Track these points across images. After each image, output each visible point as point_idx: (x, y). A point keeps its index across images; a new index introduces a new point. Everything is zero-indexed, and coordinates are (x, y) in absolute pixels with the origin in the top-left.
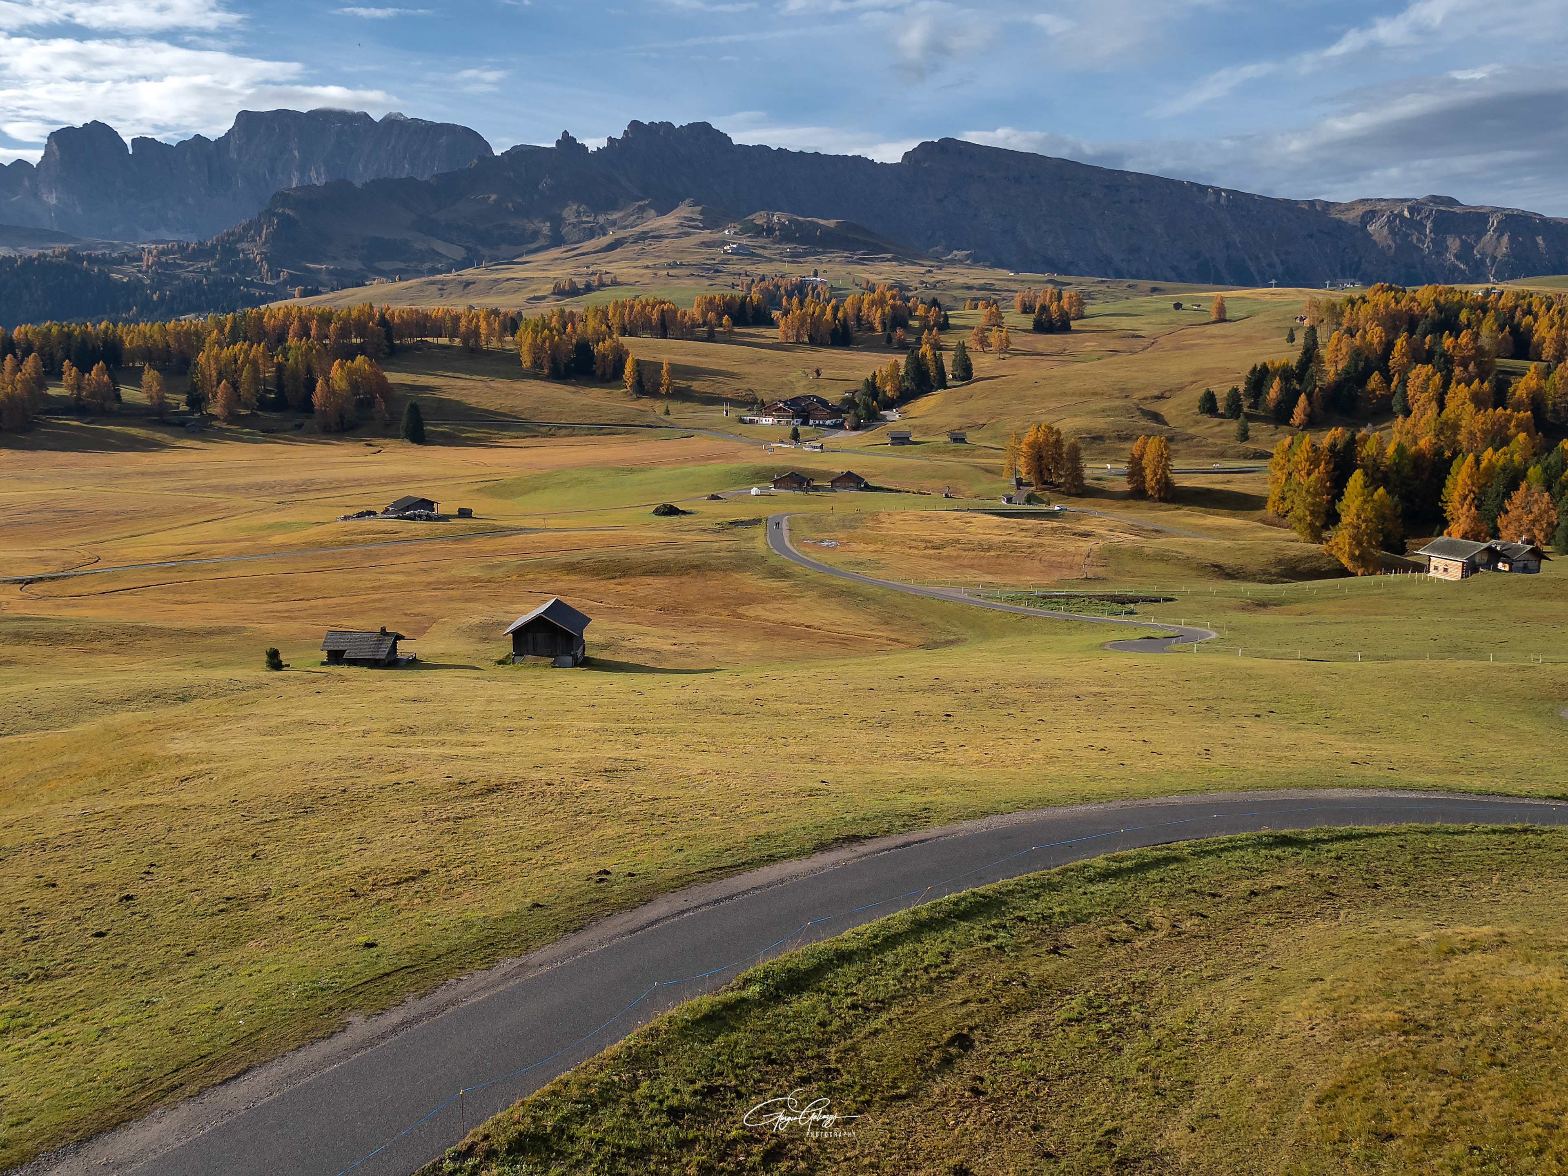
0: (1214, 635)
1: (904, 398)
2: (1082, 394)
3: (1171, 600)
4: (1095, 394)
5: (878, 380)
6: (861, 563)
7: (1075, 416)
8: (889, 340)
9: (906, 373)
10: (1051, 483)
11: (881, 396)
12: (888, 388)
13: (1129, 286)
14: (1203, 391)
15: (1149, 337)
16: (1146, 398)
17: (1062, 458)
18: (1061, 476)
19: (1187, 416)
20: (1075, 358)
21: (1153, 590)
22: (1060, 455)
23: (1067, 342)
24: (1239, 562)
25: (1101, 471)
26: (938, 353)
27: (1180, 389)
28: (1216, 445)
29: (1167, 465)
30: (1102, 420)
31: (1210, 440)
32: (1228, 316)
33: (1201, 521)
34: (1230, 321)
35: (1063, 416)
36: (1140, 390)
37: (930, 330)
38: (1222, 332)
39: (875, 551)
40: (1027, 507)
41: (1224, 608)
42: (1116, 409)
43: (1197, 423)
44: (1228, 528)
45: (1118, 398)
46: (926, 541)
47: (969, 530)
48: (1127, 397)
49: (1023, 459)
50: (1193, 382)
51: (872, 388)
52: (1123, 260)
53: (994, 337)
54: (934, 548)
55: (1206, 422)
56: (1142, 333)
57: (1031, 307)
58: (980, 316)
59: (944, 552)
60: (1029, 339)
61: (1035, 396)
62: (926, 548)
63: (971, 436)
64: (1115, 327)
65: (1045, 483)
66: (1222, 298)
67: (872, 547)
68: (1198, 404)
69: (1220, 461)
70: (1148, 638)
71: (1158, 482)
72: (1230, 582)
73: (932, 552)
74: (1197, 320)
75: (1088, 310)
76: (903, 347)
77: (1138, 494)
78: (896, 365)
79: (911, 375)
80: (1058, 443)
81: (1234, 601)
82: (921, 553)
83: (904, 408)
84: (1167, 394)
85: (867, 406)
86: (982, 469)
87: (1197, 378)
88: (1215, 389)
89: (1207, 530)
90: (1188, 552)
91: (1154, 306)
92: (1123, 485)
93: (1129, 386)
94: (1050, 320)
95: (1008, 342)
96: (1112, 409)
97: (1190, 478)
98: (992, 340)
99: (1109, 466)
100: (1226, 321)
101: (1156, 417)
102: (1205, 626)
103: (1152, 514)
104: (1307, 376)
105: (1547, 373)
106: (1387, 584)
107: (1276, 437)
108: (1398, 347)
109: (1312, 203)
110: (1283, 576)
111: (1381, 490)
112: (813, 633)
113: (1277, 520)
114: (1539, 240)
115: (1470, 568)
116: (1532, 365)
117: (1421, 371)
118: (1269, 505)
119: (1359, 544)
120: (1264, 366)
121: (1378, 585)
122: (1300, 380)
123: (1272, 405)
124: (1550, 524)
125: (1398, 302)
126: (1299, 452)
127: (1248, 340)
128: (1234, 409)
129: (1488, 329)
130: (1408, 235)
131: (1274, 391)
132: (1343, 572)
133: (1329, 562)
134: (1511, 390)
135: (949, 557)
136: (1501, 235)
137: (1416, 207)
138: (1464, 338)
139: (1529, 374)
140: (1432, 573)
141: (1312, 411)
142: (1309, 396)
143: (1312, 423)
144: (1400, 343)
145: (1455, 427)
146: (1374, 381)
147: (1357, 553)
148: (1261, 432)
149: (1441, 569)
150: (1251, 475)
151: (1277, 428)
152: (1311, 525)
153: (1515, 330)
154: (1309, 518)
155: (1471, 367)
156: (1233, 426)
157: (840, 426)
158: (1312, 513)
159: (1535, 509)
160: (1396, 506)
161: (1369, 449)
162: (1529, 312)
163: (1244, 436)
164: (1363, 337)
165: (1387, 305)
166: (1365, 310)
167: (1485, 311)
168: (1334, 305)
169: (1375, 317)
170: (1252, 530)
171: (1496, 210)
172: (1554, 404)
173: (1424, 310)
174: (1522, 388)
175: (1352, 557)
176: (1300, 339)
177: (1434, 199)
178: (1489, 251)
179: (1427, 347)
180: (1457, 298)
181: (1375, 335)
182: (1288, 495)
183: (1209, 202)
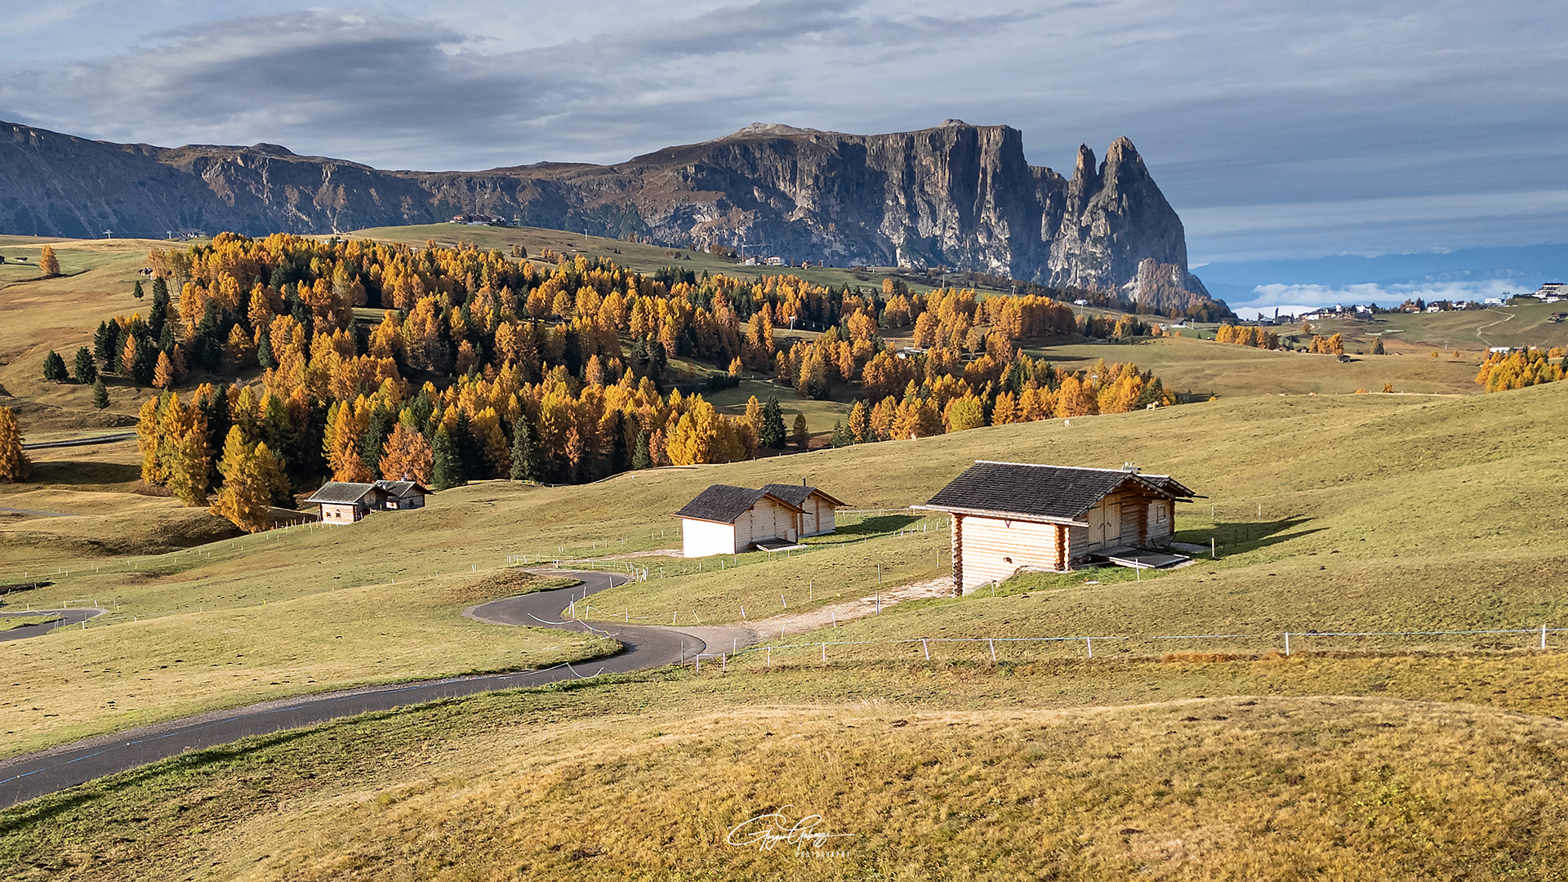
0: (104, 612)
3: (48, 584)
14: (47, 354)
19: (32, 384)
21: (24, 577)
24: (119, 536)
27: (19, 353)
28: (72, 414)
29: (17, 440)
31: (65, 409)
32: (62, 270)
33: (70, 499)
34: (66, 276)
38: (58, 289)
41: (111, 585)
43: (46, 391)
44: (102, 503)
50: (34, 345)
55: (56, 390)
66: (51, 250)
68: (43, 369)
69: (81, 432)
70: (25, 625)
71: (9, 460)
72: (113, 558)
74: (26, 275)
81: (121, 576)
84: (4, 360)
87: (36, 340)
88: (60, 351)
89: (79, 508)
90: (59, 531)
97: (48, 453)
100: (61, 276)
102: (92, 604)
103: (9, 497)
104: (163, 332)
105: (401, 320)
106: (283, 537)
107: (140, 401)
108: (254, 298)
109: (138, 148)
110: (171, 545)
111: (261, 445)
114: (373, 192)
115: (362, 510)
116: (386, 313)
117: (281, 324)
118: (145, 474)
119: (248, 500)
120: (114, 323)
121: (274, 539)
122: (157, 338)
123: (129, 366)
124: (427, 463)
125: (246, 252)
126: (167, 413)
127: (90, 296)
128: (87, 373)
129: (339, 276)
130: (246, 185)
131: (129, 350)
132: (236, 532)
133: (219, 524)
134: (371, 337)
136: (337, 186)
137: (248, 155)
138: (319, 287)
139: (385, 322)
140: (326, 521)
141: (175, 369)
142: (169, 354)
143: (177, 383)
144: (256, 293)
145: (325, 377)
146: (236, 334)
147: (247, 510)
148: (123, 397)
149: (333, 515)
151: (139, 391)
152: (194, 489)
153: (365, 278)
154: (190, 482)
155: (330, 316)
156: (89, 392)
158: (193, 476)
159: (412, 449)
160: (280, 460)
161: (243, 403)
162: (375, 261)
163: (103, 402)
164: (217, 288)
165: (236, 255)
166: (215, 260)
167: (334, 260)
168: (180, 256)
169: (225, 266)
170: (130, 502)
171: (328, 161)
172: (413, 350)
173: (275, 259)
174: (381, 334)
175: (243, 516)
176: (149, 293)
177: (265, 147)
178: (328, 202)
179: (283, 297)
180: (305, 247)
181: (228, 285)
182: (163, 460)
183: (17, 143)
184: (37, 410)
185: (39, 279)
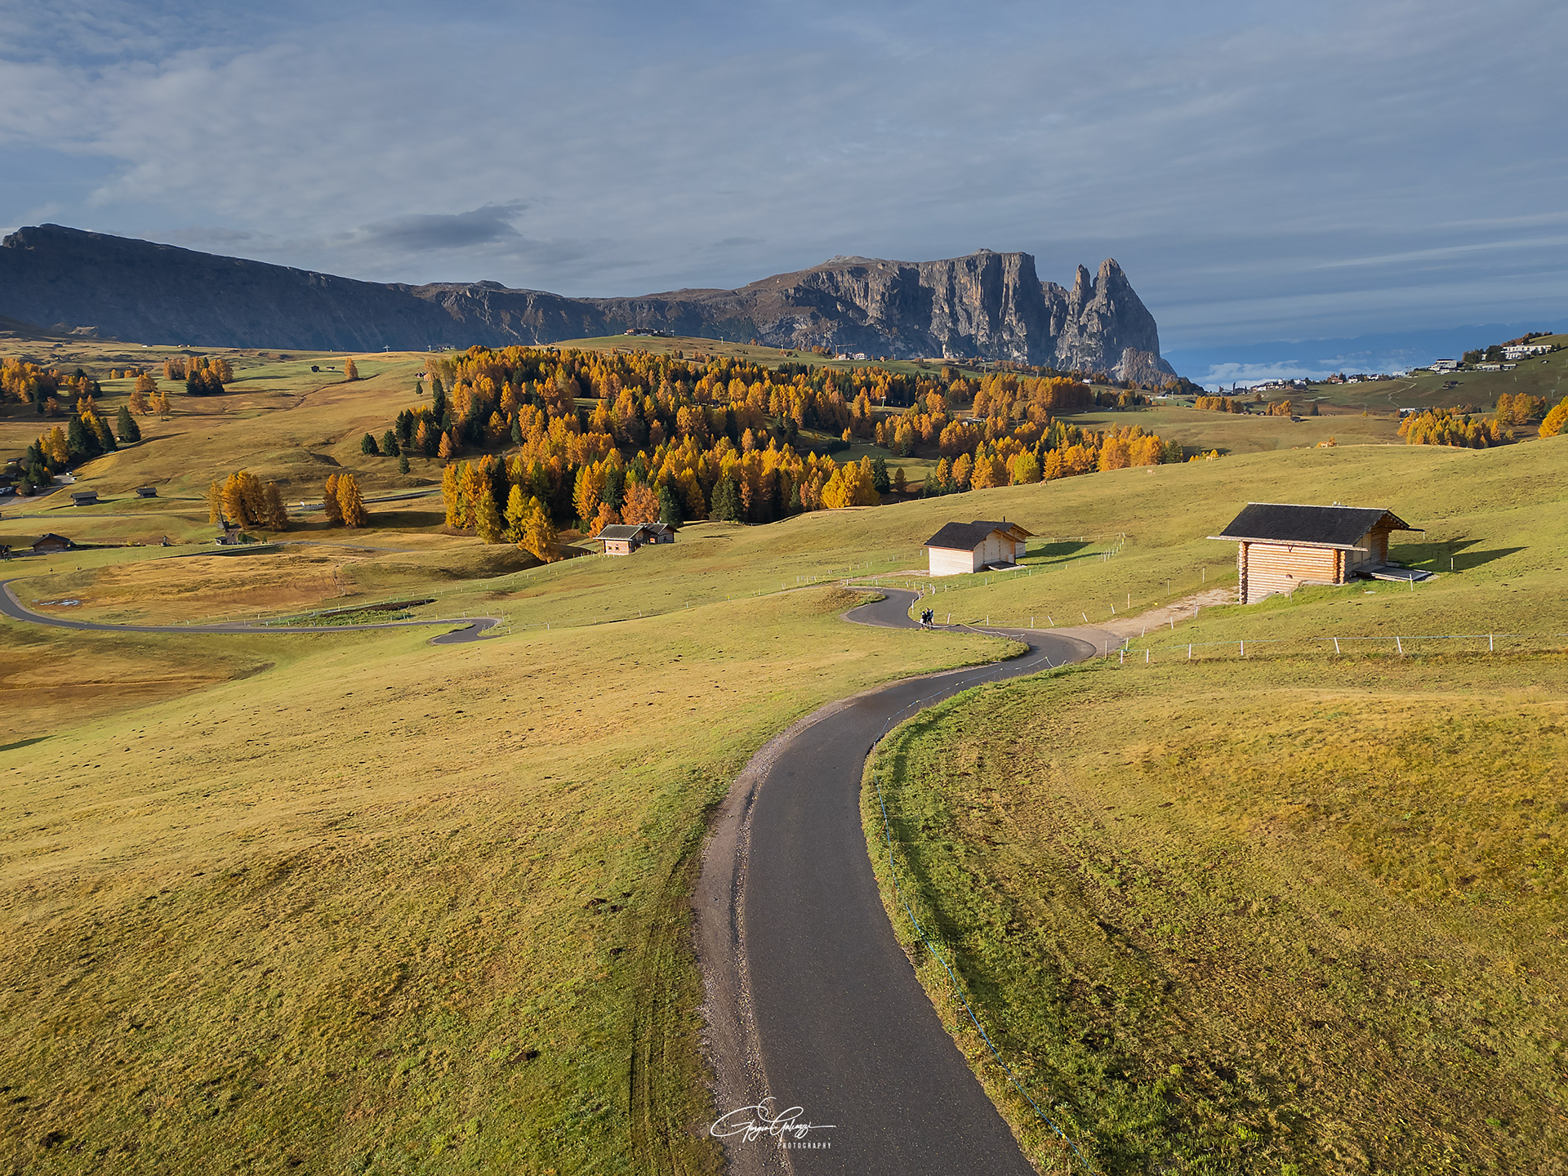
0: (499, 620)
1: (75, 462)
2: (256, 446)
3: (433, 601)
4: (268, 445)
5: (43, 447)
6: (119, 615)
7: (256, 464)
8: (41, 410)
9: (72, 438)
10: (257, 523)
11: (49, 462)
12: (54, 454)
13: (260, 355)
14: (363, 436)
15: (298, 395)
16: (314, 445)
17: (264, 501)
18: (265, 516)
19: (354, 457)
20: (235, 415)
22: (262, 498)
23: (224, 403)
25: (297, 508)
26: (102, 418)
27: (342, 435)
28: (385, 478)
29: (358, 497)
30: (283, 466)
31: (379, 475)
32: (360, 375)
33: (401, 539)
34: (362, 379)
35: (244, 466)
36: (308, 438)
37: (85, 398)
38: (358, 389)
39: (126, 603)
40: (245, 546)
42: (291, 455)
43: (364, 462)
44: (426, 542)
45: (290, 447)
46: (177, 586)
47: (210, 570)
48: (297, 445)
49: (226, 505)
50: (352, 429)
51: (38, 455)
52: (245, 333)
53: (152, 400)
54: (187, 590)
55: (371, 461)
56: (291, 392)
57: (179, 373)
58: (131, 383)
59: (200, 593)
60: (187, 401)
61: (212, 450)
62: (180, 592)
63: (161, 490)
64: (265, 389)
65: (252, 523)
66: (352, 361)
67: (122, 599)
68: (361, 446)
69: (394, 490)
70: (455, 631)
71: (353, 512)
73: (188, 594)
74: (336, 379)
75: (236, 374)
76: (58, 415)
77: (337, 523)
78: (60, 433)
79: (78, 439)
80: (257, 488)
82: (177, 597)
83: (77, 471)
84: (332, 440)
85: (38, 473)
86: (186, 518)
87: (354, 426)
88: (372, 433)
89: (408, 546)
91: (293, 370)
92: (323, 517)
93: (297, 436)
94: (204, 384)
95: (168, 406)
96: (287, 456)
97: (375, 506)
98: (151, 404)
99: (303, 503)
100: (359, 379)
101: (328, 460)
103: (358, 538)
104: (444, 418)
105: (610, 407)
107: (430, 468)
108: (504, 393)
109: (396, 286)
112: (108, 687)
113: (456, 531)
114: (563, 313)
115: (633, 545)
116: (599, 401)
117: (526, 411)
118: (447, 520)
119: (541, 544)
120: (409, 412)
122: (439, 423)
123: (421, 443)
124: (655, 509)
125: (494, 359)
126: (464, 476)
127: (383, 393)
128: (393, 451)
129: (560, 375)
130: (473, 311)
131: (421, 431)
133: (522, 557)
134: (590, 419)
135: (206, 597)
136: (537, 310)
137: (474, 289)
138: (549, 384)
139: (598, 408)
140: (609, 553)
141: (454, 445)
142: (449, 433)
143: (456, 454)
144: (506, 389)
145: (564, 449)
146: (494, 418)
147: (543, 549)
148: (419, 465)
149: (614, 548)
150: (421, 499)
151: (429, 461)
152: (491, 530)
153: (578, 376)
154: (488, 525)
155: (559, 404)
156: (395, 462)
157: (13, 494)
158: (490, 522)
159: (642, 499)
160: (549, 511)
161: (516, 468)
162: (583, 364)
163: (406, 469)
164: (478, 385)
165: (487, 362)
166: (472, 365)
167: (555, 364)
168: (447, 363)
169: (480, 370)
170: (444, 541)
171: (530, 292)
172: (619, 428)
173: (514, 364)
174: (597, 416)
176: (428, 389)
177: (486, 283)
178: (532, 322)
179: (524, 392)
180: (534, 355)
181: (486, 384)
182: (461, 510)
183: (312, 285)
184: (360, 476)
185: (344, 382)
